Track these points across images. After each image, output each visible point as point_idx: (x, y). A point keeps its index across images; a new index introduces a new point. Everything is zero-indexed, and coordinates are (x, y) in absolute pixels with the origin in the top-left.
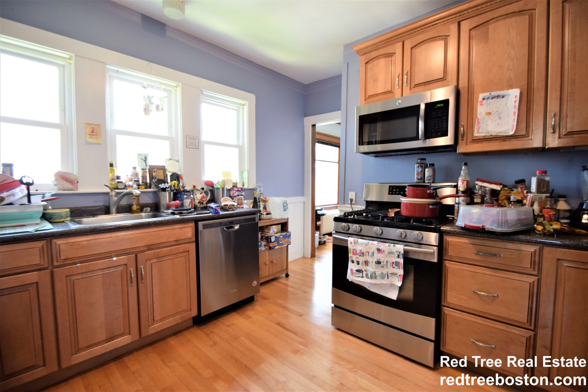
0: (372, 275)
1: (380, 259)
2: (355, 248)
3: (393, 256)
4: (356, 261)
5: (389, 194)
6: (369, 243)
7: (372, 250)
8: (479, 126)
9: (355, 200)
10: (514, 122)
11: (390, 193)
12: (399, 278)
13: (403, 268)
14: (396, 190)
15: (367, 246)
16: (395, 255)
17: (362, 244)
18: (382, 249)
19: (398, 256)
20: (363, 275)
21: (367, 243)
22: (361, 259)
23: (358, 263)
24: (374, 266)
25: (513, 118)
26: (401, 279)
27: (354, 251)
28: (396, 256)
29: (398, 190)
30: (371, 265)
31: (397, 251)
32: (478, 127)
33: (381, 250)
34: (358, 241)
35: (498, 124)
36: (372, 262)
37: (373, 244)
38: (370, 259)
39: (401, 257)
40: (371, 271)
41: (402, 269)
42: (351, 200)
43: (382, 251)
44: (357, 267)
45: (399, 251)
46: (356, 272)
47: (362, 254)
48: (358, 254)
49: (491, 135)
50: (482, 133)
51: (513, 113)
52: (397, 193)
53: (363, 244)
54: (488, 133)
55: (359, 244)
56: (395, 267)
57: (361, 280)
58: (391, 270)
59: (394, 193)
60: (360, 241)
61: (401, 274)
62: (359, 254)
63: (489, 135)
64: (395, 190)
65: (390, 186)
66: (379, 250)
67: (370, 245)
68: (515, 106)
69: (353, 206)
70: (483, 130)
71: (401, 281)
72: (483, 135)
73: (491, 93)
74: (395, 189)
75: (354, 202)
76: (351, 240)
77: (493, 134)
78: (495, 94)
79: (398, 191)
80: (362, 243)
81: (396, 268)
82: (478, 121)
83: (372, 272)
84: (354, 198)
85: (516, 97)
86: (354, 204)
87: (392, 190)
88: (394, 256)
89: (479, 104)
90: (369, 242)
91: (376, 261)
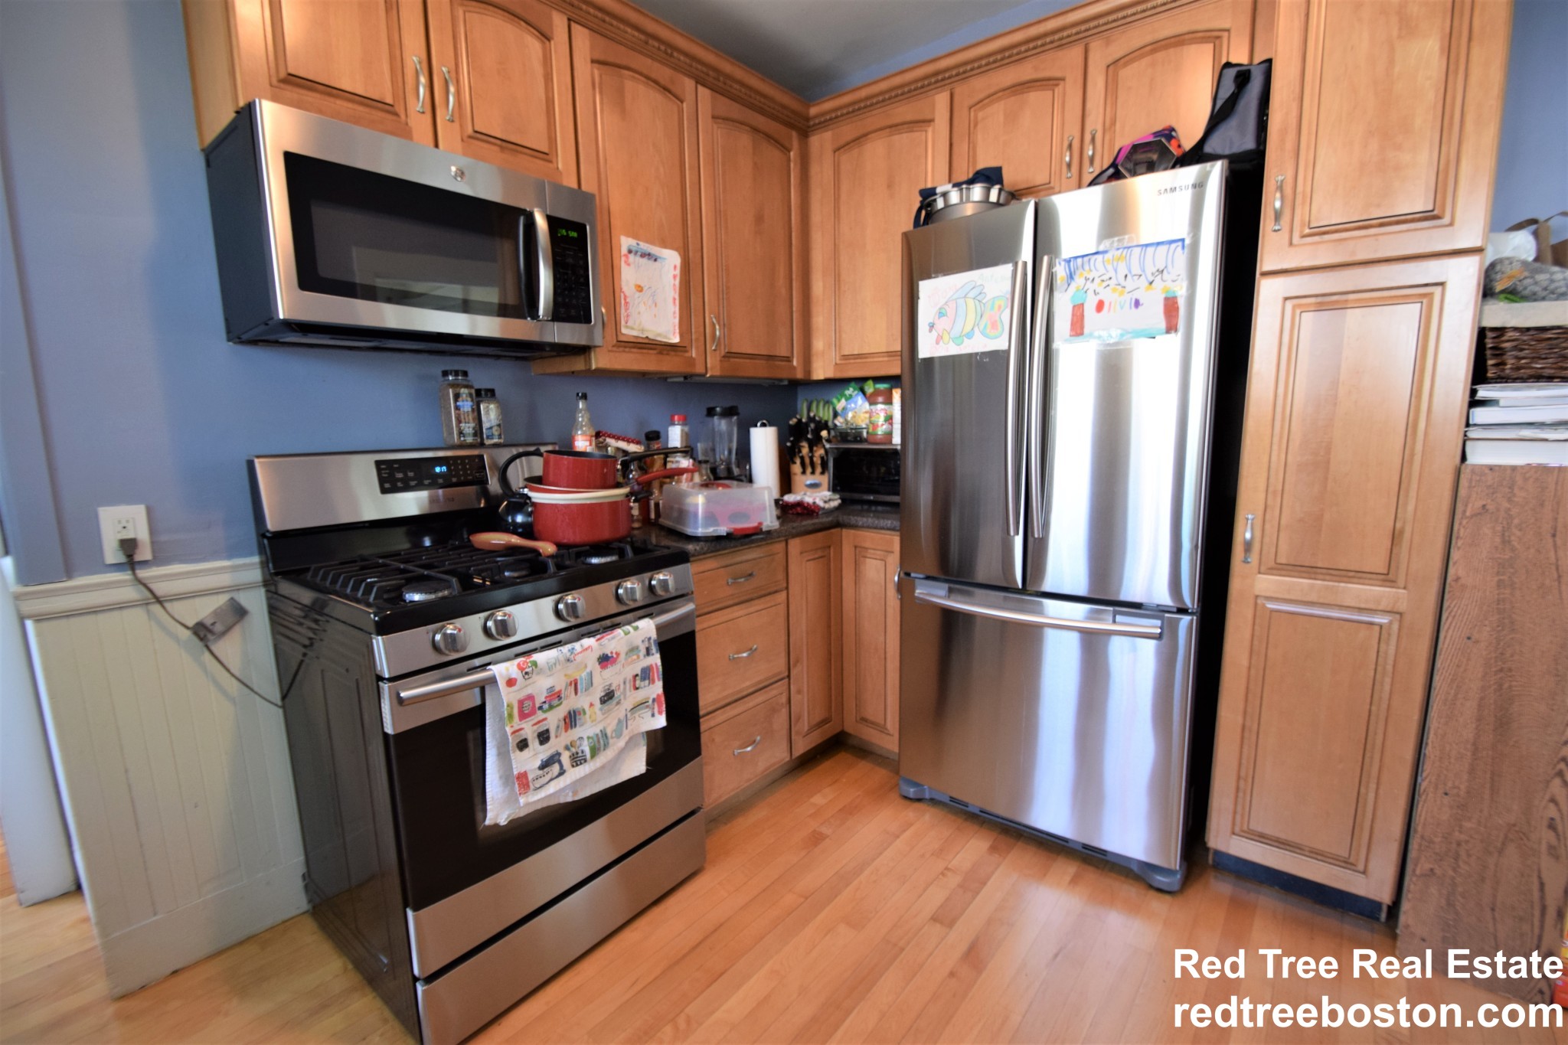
0: (597, 745)
1: (610, 685)
2: (529, 691)
3: (635, 657)
4: (536, 734)
5: (384, 491)
6: (576, 652)
7: (588, 670)
8: (628, 311)
9: (153, 543)
10: (675, 318)
11: (387, 485)
12: (653, 708)
13: (661, 676)
14: (406, 475)
15: (569, 664)
16: (640, 651)
17: (551, 667)
18: (614, 652)
19: (648, 652)
20: (561, 766)
21: (568, 654)
22: (553, 719)
23: (544, 737)
24: (599, 713)
25: (673, 310)
26: (660, 707)
27: (527, 703)
28: (643, 651)
29: (411, 474)
30: (590, 717)
31: (643, 639)
32: (626, 314)
33: (610, 655)
34: (535, 664)
35: (655, 315)
36: (591, 705)
37: (586, 649)
38: (581, 702)
39: (654, 649)
40: (591, 735)
41: (659, 680)
42: (129, 546)
43: (615, 656)
44: (544, 752)
45: (648, 637)
46: (541, 772)
47: (555, 697)
48: (540, 708)
49: (647, 337)
50: (632, 329)
51: (671, 300)
52: (413, 483)
53: (555, 664)
54: (643, 330)
55: (541, 672)
56: (642, 684)
57: (558, 788)
58: (633, 698)
59: (399, 484)
60: (540, 657)
61: (658, 695)
62: (546, 706)
63: (644, 336)
64: (400, 475)
65: (378, 463)
66: (605, 660)
67: (579, 658)
68: (674, 285)
69: (142, 573)
70: (635, 324)
71: (660, 713)
72: (635, 333)
73: (639, 242)
74: (399, 470)
75: (144, 553)
76: (507, 669)
77: (651, 336)
78: (645, 248)
79: (412, 479)
80: (553, 661)
81: (645, 686)
82: (625, 300)
83: (597, 735)
84: (142, 534)
85: (675, 267)
86: (145, 563)
87: (391, 475)
88: (638, 657)
89: (623, 259)
90: (573, 649)
91: (603, 694)
